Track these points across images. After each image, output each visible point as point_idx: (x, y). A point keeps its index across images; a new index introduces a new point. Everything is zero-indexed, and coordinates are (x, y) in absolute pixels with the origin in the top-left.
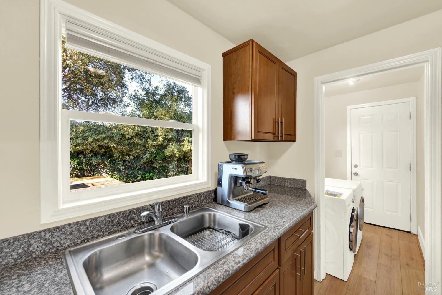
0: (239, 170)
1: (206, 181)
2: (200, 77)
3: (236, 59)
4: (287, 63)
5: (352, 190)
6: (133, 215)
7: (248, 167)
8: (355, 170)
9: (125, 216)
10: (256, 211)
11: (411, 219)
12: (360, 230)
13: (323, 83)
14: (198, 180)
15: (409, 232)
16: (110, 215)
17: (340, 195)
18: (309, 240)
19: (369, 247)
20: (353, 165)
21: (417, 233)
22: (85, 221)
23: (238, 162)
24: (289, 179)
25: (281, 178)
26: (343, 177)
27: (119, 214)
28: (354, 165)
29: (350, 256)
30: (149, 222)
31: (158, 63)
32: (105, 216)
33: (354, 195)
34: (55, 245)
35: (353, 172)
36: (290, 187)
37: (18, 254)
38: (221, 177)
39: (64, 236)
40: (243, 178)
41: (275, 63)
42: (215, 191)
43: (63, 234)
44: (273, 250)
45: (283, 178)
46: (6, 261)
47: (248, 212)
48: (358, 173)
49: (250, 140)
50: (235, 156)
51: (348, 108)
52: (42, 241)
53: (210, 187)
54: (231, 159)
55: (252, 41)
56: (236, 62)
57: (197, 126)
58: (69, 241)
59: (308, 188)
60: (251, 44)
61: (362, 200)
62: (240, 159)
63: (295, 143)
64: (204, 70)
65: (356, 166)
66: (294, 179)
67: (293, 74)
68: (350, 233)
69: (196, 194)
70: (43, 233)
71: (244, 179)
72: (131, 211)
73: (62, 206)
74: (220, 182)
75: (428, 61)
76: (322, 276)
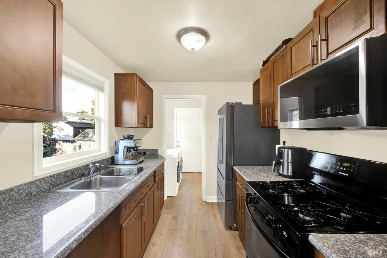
0: (130, 143)
1: (107, 151)
2: (103, 87)
3: (125, 80)
4: (146, 82)
6: (75, 172)
7: (136, 141)
8: (178, 144)
9: (71, 173)
10: (140, 164)
12: (181, 174)
13: (166, 98)
14: (100, 152)
15: (200, 172)
16: (65, 171)
17: (173, 155)
18: (163, 174)
19: (184, 182)
20: (177, 141)
21: (202, 171)
22: (54, 175)
23: (129, 139)
24: (149, 149)
25: (144, 149)
26: (173, 148)
27: (69, 171)
29: (178, 185)
30: (82, 176)
32: (63, 172)
33: (179, 155)
34: (41, 188)
36: (150, 154)
37: (26, 194)
38: (118, 148)
39: (45, 183)
40: (133, 147)
41: (145, 85)
42: (113, 158)
43: (44, 182)
44: (153, 175)
45: (145, 149)
46: (21, 198)
47: (137, 164)
48: (180, 145)
49: (135, 127)
50: (127, 136)
51: (175, 109)
52: (36, 186)
53: (108, 156)
54: (124, 138)
56: (125, 82)
57: (99, 117)
58: (47, 186)
59: (159, 153)
60: (135, 75)
61: (182, 158)
62: (130, 137)
63: (152, 129)
64: (106, 83)
65: (179, 142)
66: (151, 149)
67: (151, 91)
68: (177, 173)
69: (103, 160)
70: (36, 182)
71: (133, 148)
72: (74, 169)
73: (44, 166)
74: (116, 152)
75: (202, 99)
76: (165, 198)
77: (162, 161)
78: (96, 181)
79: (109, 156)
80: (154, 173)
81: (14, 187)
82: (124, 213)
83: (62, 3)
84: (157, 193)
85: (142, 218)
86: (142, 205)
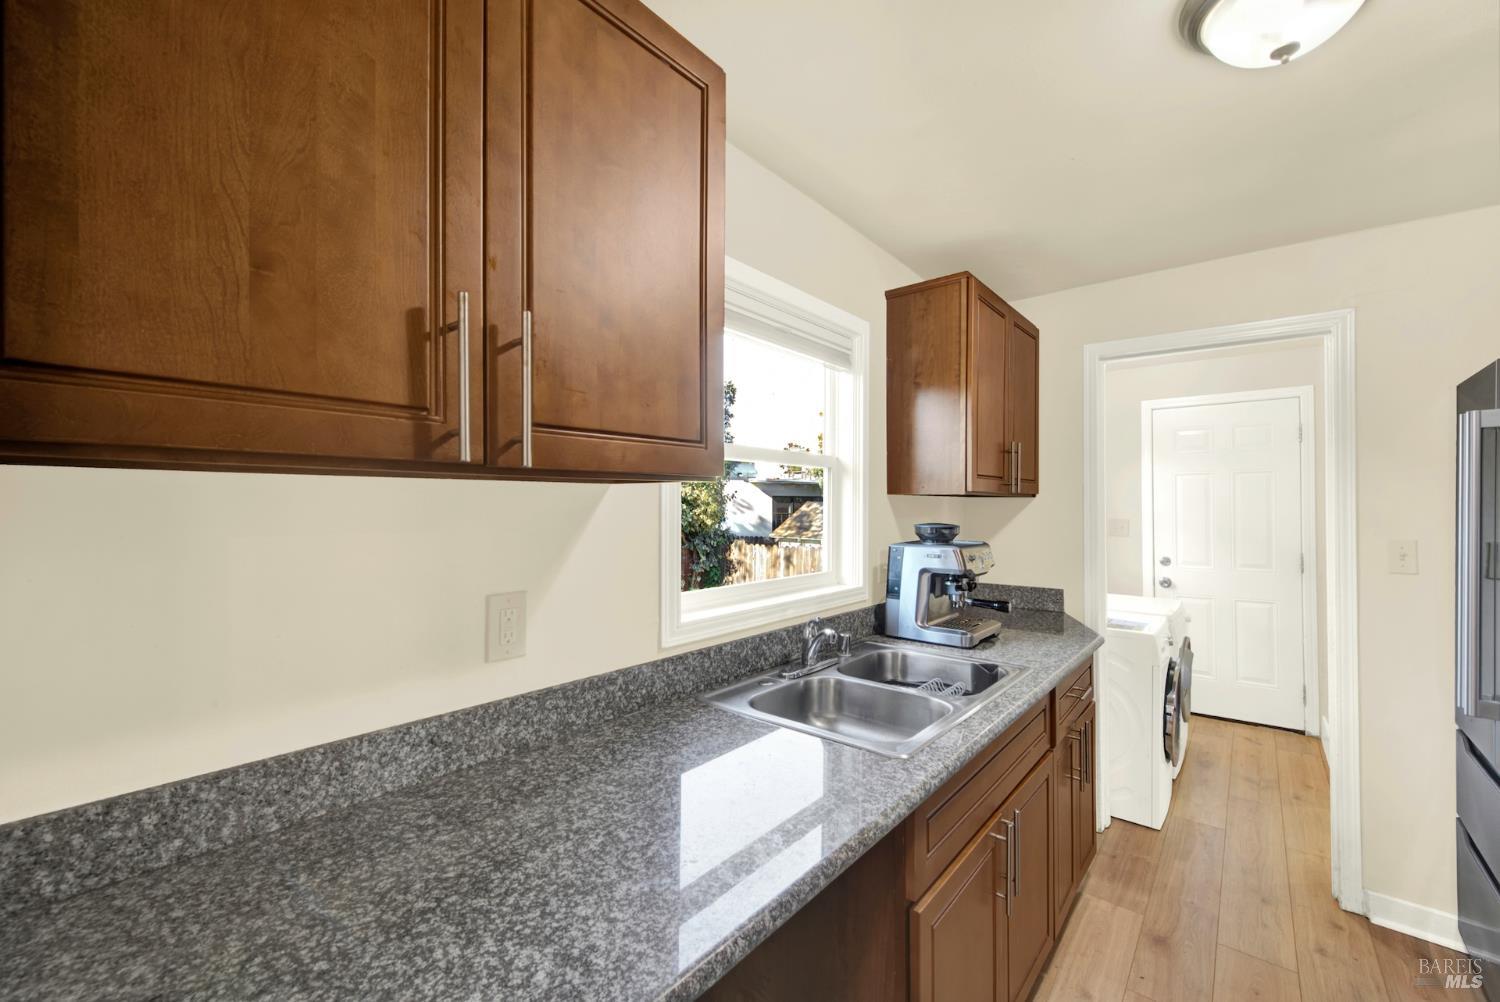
0: (941, 559)
1: (861, 585)
2: (849, 350)
3: (925, 310)
4: (1011, 304)
5: (1164, 619)
6: (764, 647)
7: (967, 552)
8: (1163, 572)
9: (754, 648)
10: (984, 648)
11: (1305, 698)
12: (1185, 721)
13: (1103, 359)
14: (839, 583)
15: (1302, 733)
16: (736, 641)
17: (1140, 627)
18: (1089, 710)
19: (1205, 764)
20: (1159, 558)
21: (1320, 733)
22: (709, 649)
23: (937, 541)
24: (1019, 588)
25: (997, 586)
26: (1136, 590)
27: (746, 640)
28: (1161, 558)
29: (1166, 772)
30: (784, 664)
31: (794, 331)
32: (731, 643)
33: (1171, 629)
34: (678, 687)
35: (1159, 578)
36: (1023, 609)
37: (642, 697)
38: (899, 576)
39: (687, 673)
40: (954, 576)
41: (1003, 316)
42: (880, 611)
43: (685, 669)
44: (1044, 710)
45: (1003, 586)
46: (631, 706)
47: (970, 648)
48: (1173, 580)
49: (963, 493)
50: (932, 529)
51: (1146, 405)
52: (665, 678)
53: (865, 601)
54: (919, 534)
55: (968, 276)
56: (923, 317)
57: (837, 459)
58: (691, 684)
59: (1069, 608)
60: (964, 281)
61: (1187, 644)
62: (942, 535)
63: (1034, 501)
64: (856, 334)
65: (1166, 562)
66: (1031, 588)
67: (1030, 333)
68: (1166, 714)
69: (847, 614)
70: (666, 664)
71: (956, 579)
72: (761, 637)
73: (685, 618)
74: (893, 590)
75: (1330, 332)
76: (1103, 821)
77: (1086, 649)
78: (824, 690)
79: (867, 600)
80: (1046, 702)
81: (616, 671)
82: (924, 857)
83: (724, 74)
84: (1062, 793)
85: (995, 896)
86: (998, 836)
